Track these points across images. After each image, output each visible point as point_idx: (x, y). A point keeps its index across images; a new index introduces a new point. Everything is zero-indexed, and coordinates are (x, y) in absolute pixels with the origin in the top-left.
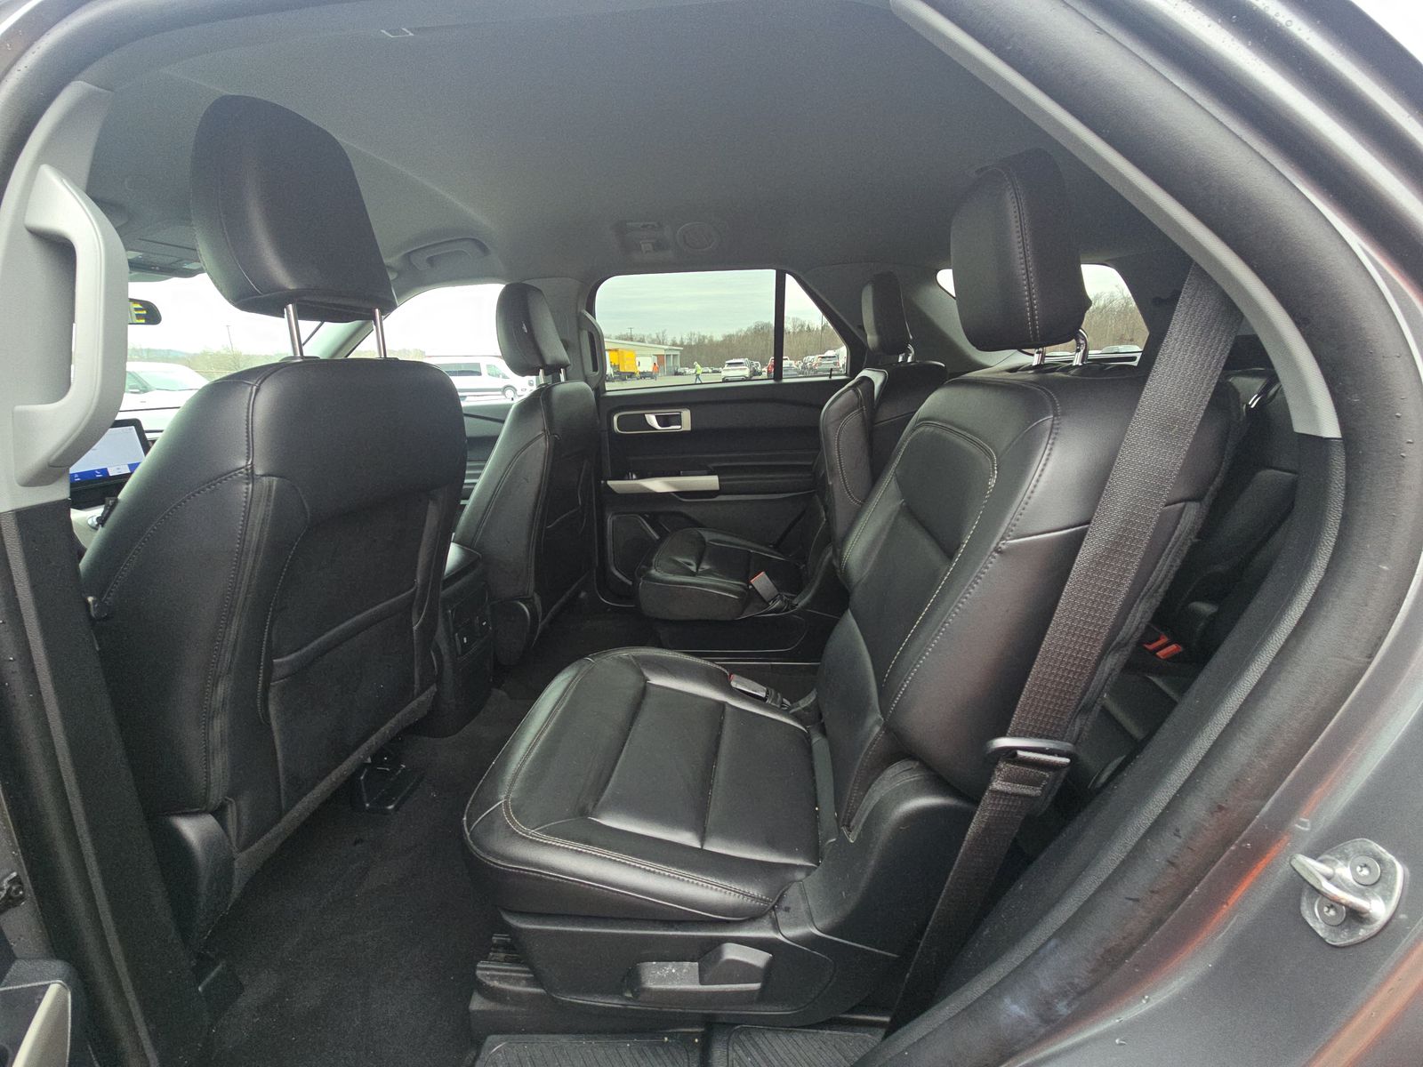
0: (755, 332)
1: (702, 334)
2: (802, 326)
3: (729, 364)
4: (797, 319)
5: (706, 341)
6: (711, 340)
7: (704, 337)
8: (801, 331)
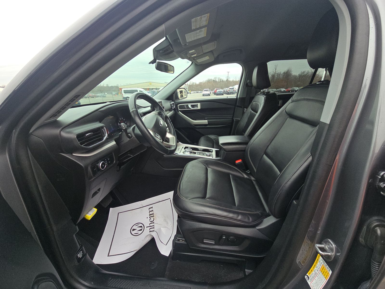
0: (208, 81)
1: (193, 82)
2: (221, 80)
3: (205, 90)
4: (219, 78)
5: (194, 84)
6: (196, 84)
7: (194, 83)
8: (220, 81)
